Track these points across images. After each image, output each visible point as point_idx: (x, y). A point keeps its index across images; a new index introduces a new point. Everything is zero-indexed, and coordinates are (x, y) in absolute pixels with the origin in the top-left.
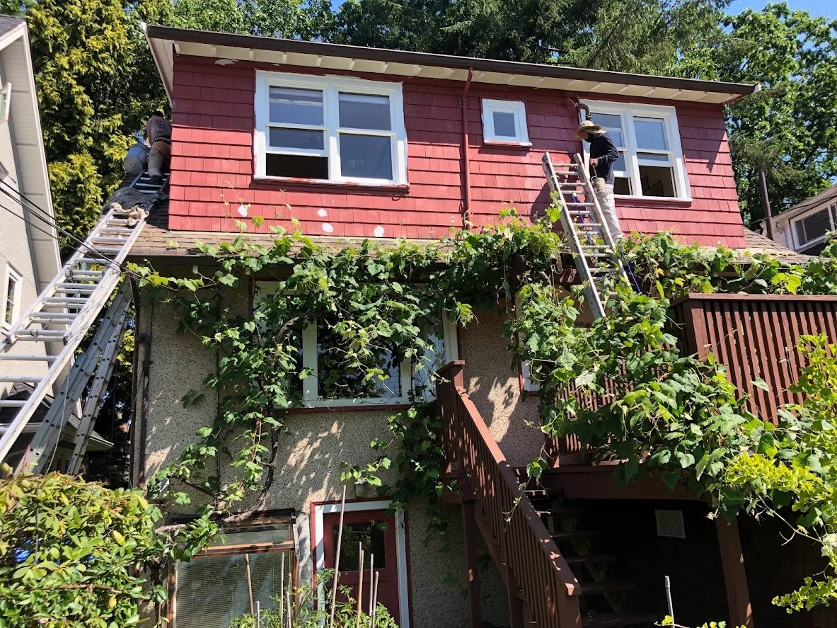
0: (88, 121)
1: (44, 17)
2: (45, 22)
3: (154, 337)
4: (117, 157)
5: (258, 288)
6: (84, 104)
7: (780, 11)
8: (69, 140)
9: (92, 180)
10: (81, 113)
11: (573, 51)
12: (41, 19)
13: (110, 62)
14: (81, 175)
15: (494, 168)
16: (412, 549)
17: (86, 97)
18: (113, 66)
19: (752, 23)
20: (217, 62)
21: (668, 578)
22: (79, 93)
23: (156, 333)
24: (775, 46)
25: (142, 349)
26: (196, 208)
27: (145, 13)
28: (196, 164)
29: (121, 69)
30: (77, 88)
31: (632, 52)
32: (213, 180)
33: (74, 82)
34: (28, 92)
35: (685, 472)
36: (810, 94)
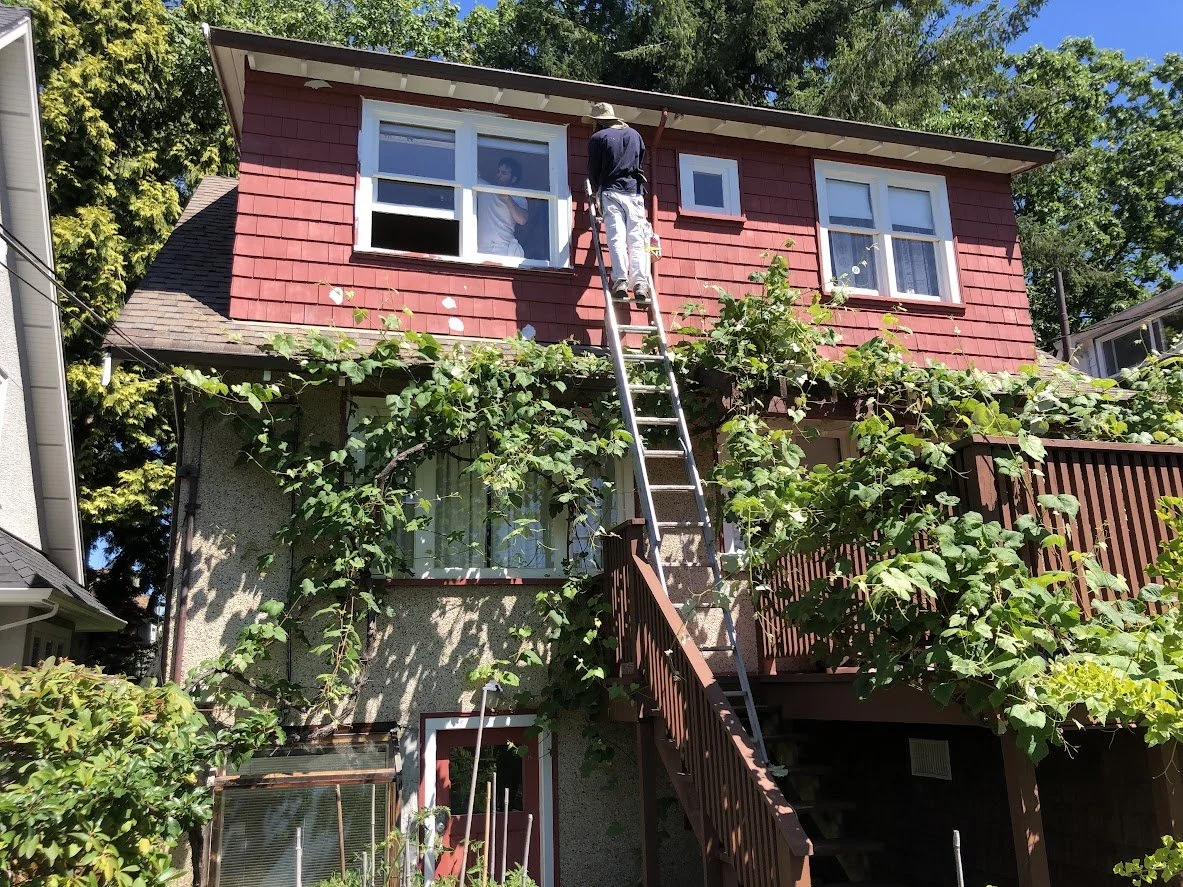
0: (107, 160)
1: (50, 11)
2: (51, 18)
3: (204, 471)
4: (146, 212)
5: (356, 406)
6: (101, 134)
7: (1083, 50)
8: (79, 185)
9: (111, 244)
10: (97, 148)
11: (799, 92)
12: (46, 13)
13: (142, 77)
14: (93, 237)
15: (693, 251)
16: (561, 785)
17: (103, 125)
18: (146, 84)
19: (1041, 66)
20: (307, 84)
21: (957, 833)
22: (93, 119)
23: (206, 465)
24: (1074, 98)
25: (185, 487)
26: (270, 290)
27: (196, 10)
28: (272, 227)
29: (158, 87)
30: (91, 113)
31: (881, 99)
32: (294, 250)
33: (88, 103)
34: (28, 115)
35: (962, 684)
36: (1121, 167)
